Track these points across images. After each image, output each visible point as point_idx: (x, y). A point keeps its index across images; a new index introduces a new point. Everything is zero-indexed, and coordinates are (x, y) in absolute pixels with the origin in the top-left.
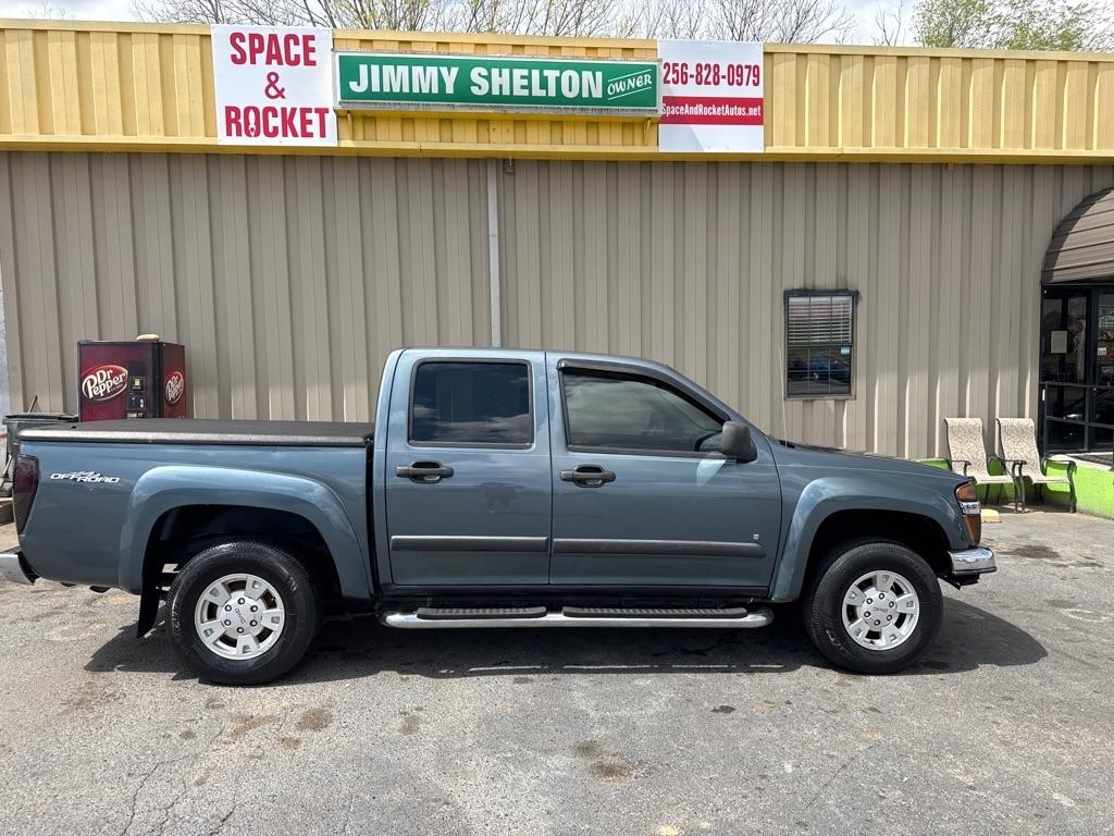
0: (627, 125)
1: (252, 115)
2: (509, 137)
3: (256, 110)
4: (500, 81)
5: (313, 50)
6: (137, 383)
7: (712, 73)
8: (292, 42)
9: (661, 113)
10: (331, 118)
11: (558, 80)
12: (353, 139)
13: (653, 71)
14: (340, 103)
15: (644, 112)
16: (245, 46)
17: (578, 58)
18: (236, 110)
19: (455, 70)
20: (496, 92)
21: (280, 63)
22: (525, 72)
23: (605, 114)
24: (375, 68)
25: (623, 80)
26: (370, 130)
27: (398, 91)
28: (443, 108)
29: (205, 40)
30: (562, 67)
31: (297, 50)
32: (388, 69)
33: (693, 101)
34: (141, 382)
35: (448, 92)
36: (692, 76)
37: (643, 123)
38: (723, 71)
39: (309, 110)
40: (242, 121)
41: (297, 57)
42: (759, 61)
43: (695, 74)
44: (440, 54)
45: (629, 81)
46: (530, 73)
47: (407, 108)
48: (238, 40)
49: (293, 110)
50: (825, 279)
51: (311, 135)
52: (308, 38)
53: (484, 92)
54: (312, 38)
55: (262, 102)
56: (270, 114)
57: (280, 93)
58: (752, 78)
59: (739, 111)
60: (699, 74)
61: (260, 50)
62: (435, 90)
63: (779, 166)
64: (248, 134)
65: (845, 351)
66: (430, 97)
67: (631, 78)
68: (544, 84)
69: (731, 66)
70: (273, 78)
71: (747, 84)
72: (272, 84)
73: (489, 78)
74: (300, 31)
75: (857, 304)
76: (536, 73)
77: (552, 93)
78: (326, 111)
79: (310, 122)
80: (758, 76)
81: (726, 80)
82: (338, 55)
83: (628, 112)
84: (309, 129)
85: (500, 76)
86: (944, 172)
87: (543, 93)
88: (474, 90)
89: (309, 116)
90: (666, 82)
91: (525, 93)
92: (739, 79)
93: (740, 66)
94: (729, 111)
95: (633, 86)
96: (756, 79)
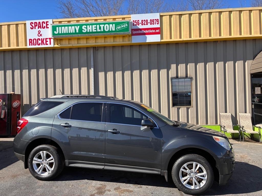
0: (124, 37)
1: (35, 41)
2: (94, 41)
3: (36, 39)
4: (89, 28)
5: (48, 25)
6: (4, 103)
7: (146, 22)
8: (43, 23)
9: (131, 33)
11: (104, 27)
12: (57, 44)
13: (128, 23)
14: (53, 36)
15: (126, 33)
16: (33, 25)
18: (31, 40)
19: (79, 27)
20: (88, 31)
21: (41, 28)
22: (95, 26)
23: (116, 34)
24: (60, 28)
25: (120, 26)
26: (61, 42)
28: (76, 36)
29: (25, 24)
30: (105, 24)
31: (45, 25)
32: (63, 28)
33: (141, 30)
34: (5, 103)
35: (77, 32)
36: (140, 23)
37: (127, 36)
38: (149, 21)
40: (32, 42)
42: (159, 18)
43: (141, 22)
45: (122, 26)
48: (32, 24)
49: (44, 39)
50: (182, 75)
51: (48, 44)
52: (47, 22)
53: (85, 31)
54: (48, 22)
55: (37, 37)
56: (39, 40)
57: (41, 35)
58: (157, 22)
59: (154, 31)
60: (142, 22)
61: (37, 26)
62: (74, 32)
64: (34, 45)
65: (189, 94)
68: (100, 28)
69: (151, 20)
70: (39, 32)
71: (155, 24)
73: (87, 28)
74: (45, 21)
75: (192, 81)
76: (98, 26)
77: (102, 30)
78: (51, 38)
79: (47, 41)
80: (158, 22)
81: (150, 23)
82: (52, 25)
83: (122, 34)
84: (47, 43)
86: (217, 43)
87: (100, 30)
88: (83, 31)
89: (47, 40)
90: (134, 25)
91: (96, 31)
92: (153, 23)
93: (153, 20)
94: (151, 31)
95: (123, 27)
96: (158, 23)
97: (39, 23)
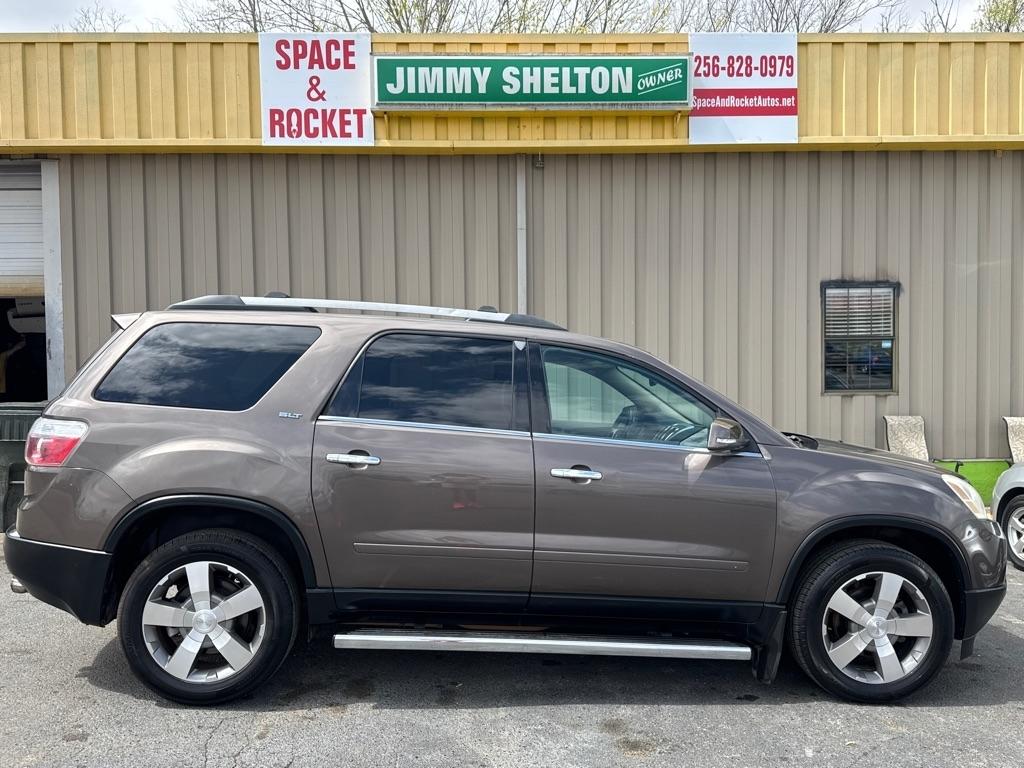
0: (657, 118)
1: (294, 117)
2: (539, 133)
3: (298, 112)
4: (532, 80)
5: (353, 54)
7: (744, 65)
8: (333, 47)
9: (691, 106)
10: (368, 118)
11: (589, 77)
12: (389, 137)
13: (684, 65)
14: (378, 104)
15: (676, 106)
16: (290, 52)
17: (608, 54)
18: (280, 113)
19: (487, 70)
20: (527, 90)
21: (322, 67)
22: (556, 70)
23: (634, 108)
24: (411, 70)
25: (653, 75)
26: (405, 129)
27: (433, 91)
28: (475, 108)
29: (252, 47)
30: (592, 64)
31: (337, 54)
32: (424, 71)
33: (724, 93)
35: (480, 92)
36: (723, 69)
37: (673, 116)
38: (756, 63)
39: (348, 112)
40: (285, 123)
41: (338, 61)
42: (793, 51)
43: (727, 66)
44: (473, 55)
45: (660, 75)
46: (561, 71)
47: (441, 108)
48: (283, 47)
49: (333, 112)
50: (863, 270)
51: (349, 135)
52: (348, 43)
53: (515, 90)
54: (352, 43)
55: (304, 105)
56: (311, 116)
57: (321, 96)
58: (785, 68)
59: (773, 102)
60: (731, 66)
61: (304, 55)
62: (468, 90)
63: (815, 155)
64: (291, 135)
65: (886, 345)
66: (463, 97)
67: (662, 73)
68: (574, 81)
69: (764, 58)
70: (315, 81)
71: (781, 75)
72: (314, 87)
73: (520, 77)
74: (341, 36)
75: (898, 296)
76: (566, 71)
77: (582, 90)
78: (364, 112)
79: (349, 123)
80: (792, 67)
81: (758, 71)
82: (376, 58)
83: (658, 106)
84: (348, 129)
85: (532, 74)
86: (992, 158)
87: (573, 90)
88: (506, 89)
89: (347, 117)
90: (697, 74)
91: (556, 90)
92: (772, 70)
93: (773, 57)
94: (761, 102)
95: (663, 81)
96: (790, 70)
97: (316, 44)
